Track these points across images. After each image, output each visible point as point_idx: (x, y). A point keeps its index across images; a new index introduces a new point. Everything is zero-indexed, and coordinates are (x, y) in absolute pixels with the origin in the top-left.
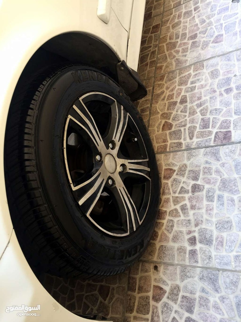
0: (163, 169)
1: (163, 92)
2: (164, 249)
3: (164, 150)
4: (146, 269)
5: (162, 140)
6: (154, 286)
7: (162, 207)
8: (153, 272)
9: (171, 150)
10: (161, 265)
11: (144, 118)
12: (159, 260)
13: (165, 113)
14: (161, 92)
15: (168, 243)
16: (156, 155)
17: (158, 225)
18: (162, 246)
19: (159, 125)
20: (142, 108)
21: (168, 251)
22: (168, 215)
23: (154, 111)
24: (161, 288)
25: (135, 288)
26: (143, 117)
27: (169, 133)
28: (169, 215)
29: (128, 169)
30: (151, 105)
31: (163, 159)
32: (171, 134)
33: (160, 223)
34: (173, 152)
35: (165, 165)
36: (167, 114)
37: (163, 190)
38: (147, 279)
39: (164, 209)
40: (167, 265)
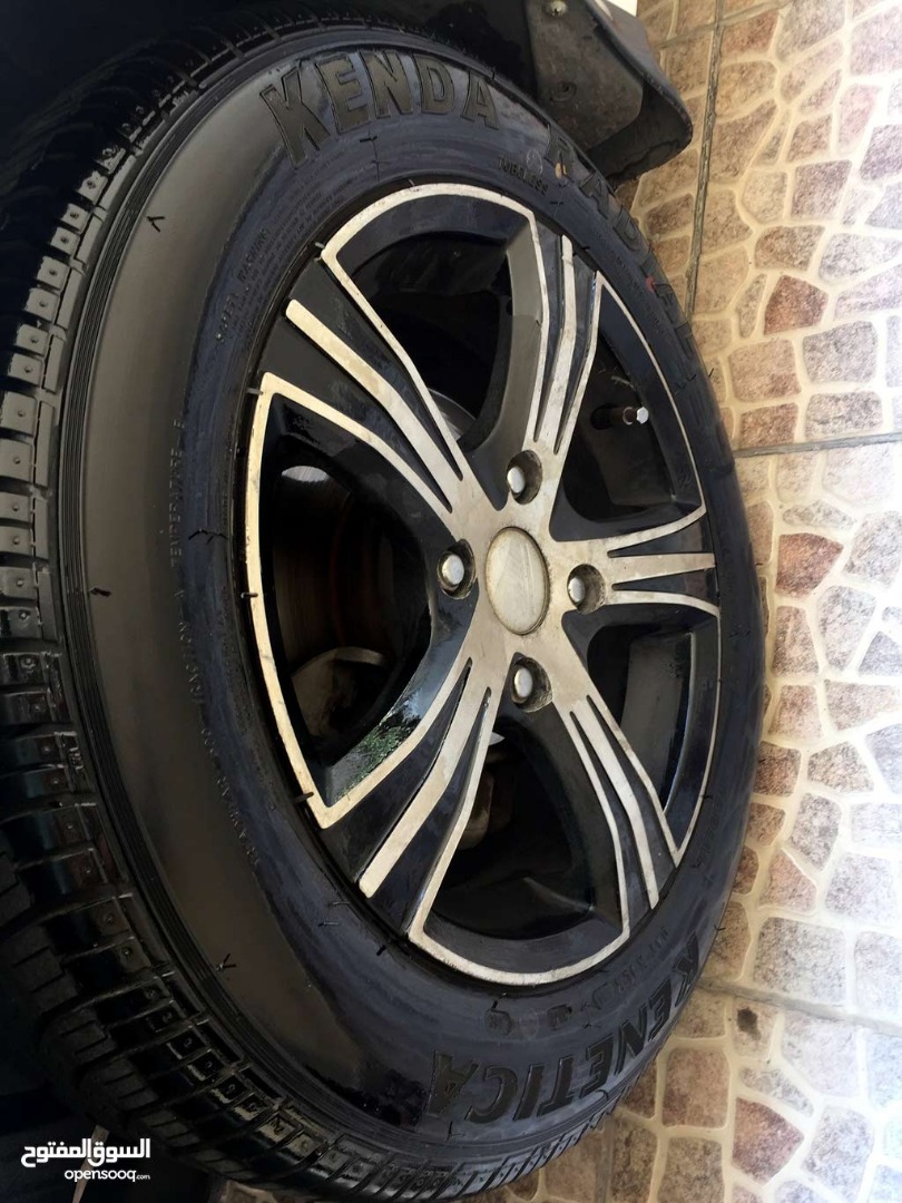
0: (775, 537)
1: (766, 114)
2: (787, 938)
3: (776, 437)
4: (697, 1020)
5: (767, 380)
6: (740, 1101)
7: (770, 732)
8: (736, 1040)
9: (819, 433)
10: (771, 1008)
11: (670, 257)
12: (763, 988)
13: (779, 229)
14: (758, 110)
15: (804, 910)
16: (737, 461)
17: (752, 818)
18: (777, 922)
19: (751, 297)
20: (655, 204)
21: (808, 952)
22: (806, 773)
23: (722, 219)
24: (776, 1115)
25: (648, 1098)
26: (662, 255)
27: (804, 345)
28: (810, 774)
29: (607, 590)
30: (703, 186)
31: (771, 486)
32: (813, 348)
33: (762, 809)
34: (824, 446)
35: (786, 516)
36: (791, 233)
37: (777, 645)
38: (705, 1066)
39: (783, 742)
40: (804, 1013)
